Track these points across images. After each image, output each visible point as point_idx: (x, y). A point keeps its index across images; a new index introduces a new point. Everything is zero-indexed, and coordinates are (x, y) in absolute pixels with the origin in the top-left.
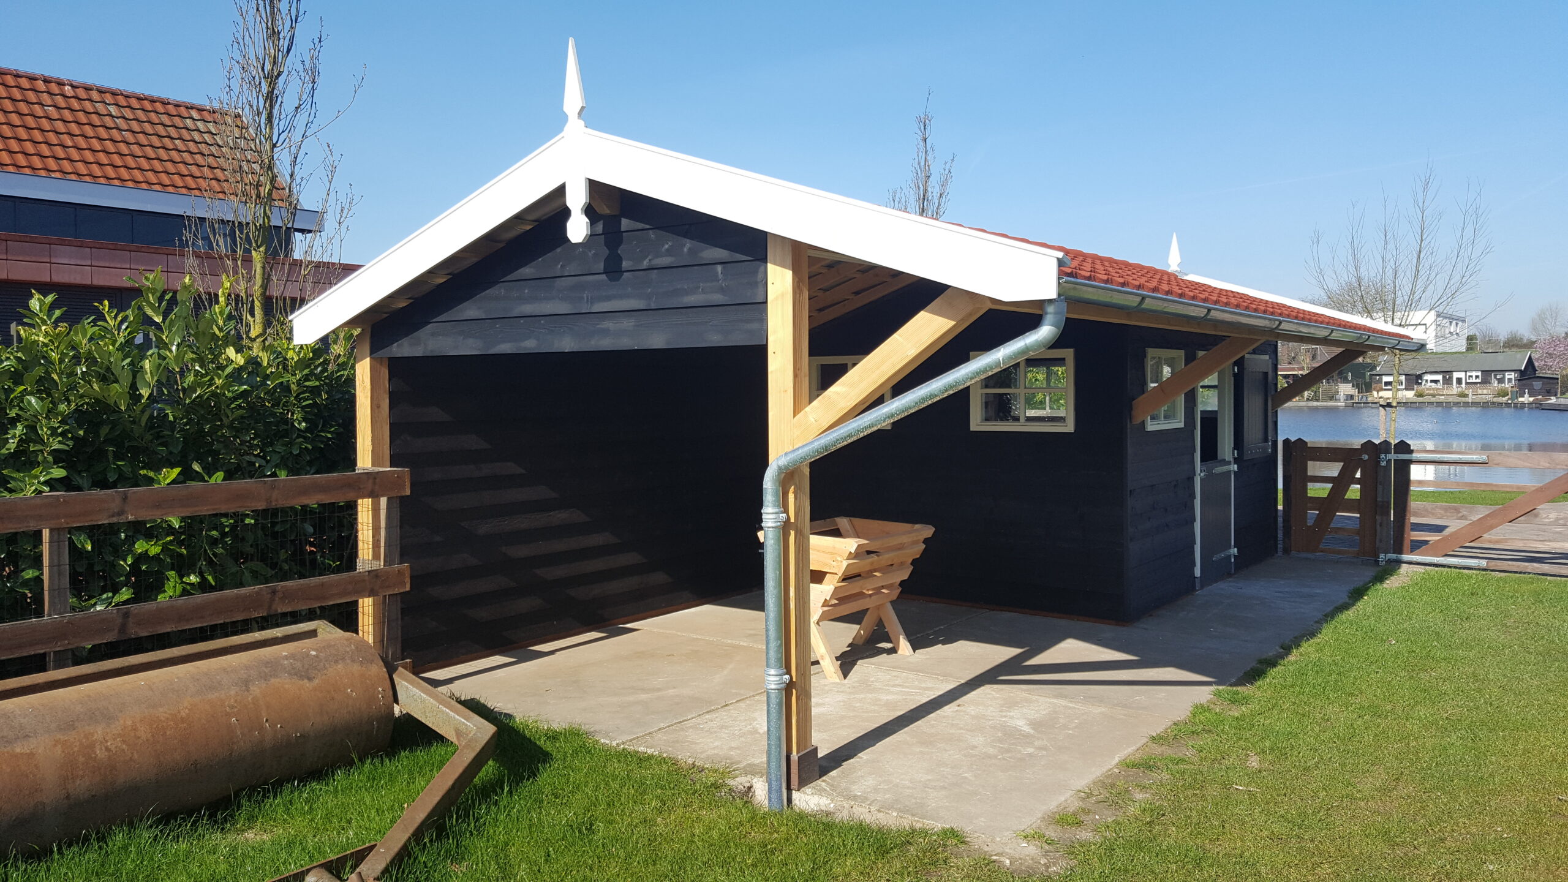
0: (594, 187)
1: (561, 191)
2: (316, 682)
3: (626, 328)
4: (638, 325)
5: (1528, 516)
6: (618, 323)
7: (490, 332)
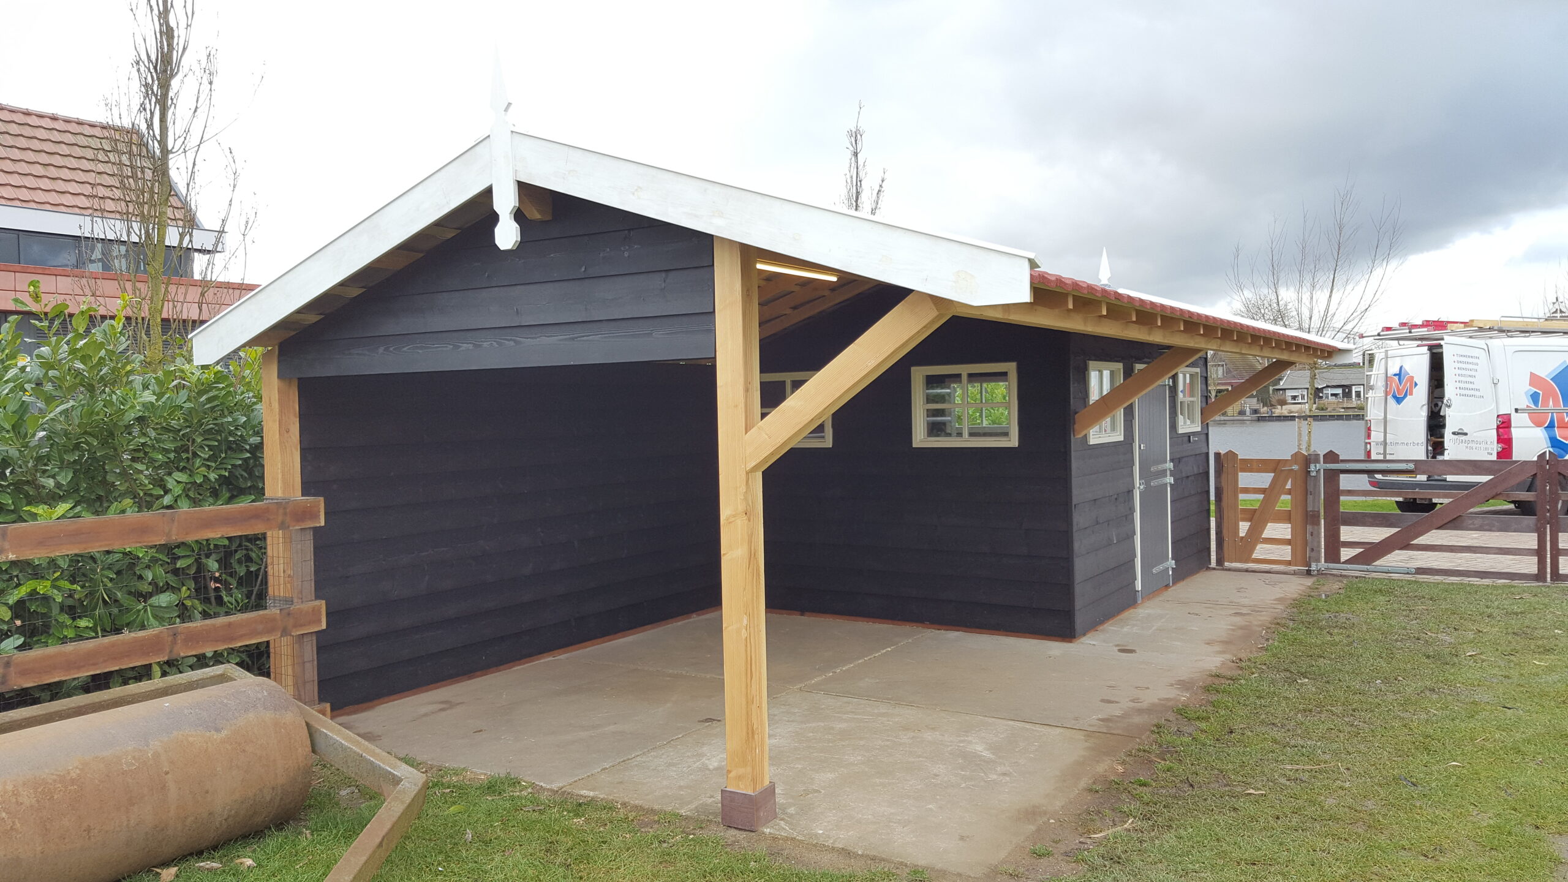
0: (525, 190)
1: (488, 193)
2: (224, 733)
3: (562, 343)
4: (573, 339)
5: (1454, 523)
6: (551, 336)
7: (409, 349)
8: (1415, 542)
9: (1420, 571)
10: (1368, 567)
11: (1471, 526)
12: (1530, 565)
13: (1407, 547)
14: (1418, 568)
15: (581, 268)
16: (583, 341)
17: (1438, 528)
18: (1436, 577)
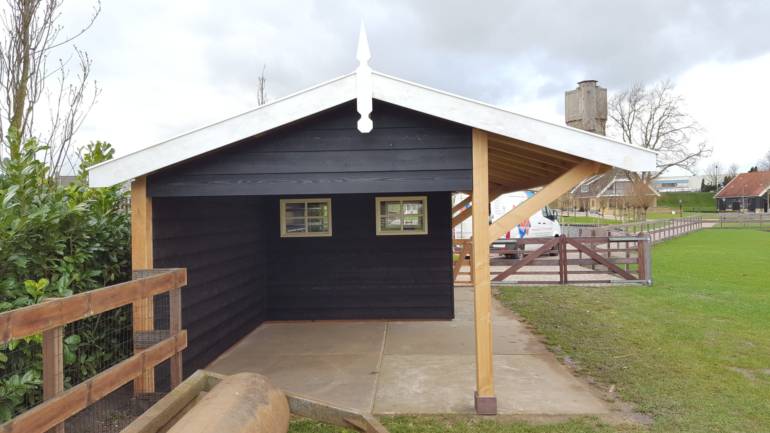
0: (376, 103)
1: (353, 103)
3: (375, 181)
4: (383, 180)
5: (531, 263)
6: (368, 178)
7: (262, 182)
8: (517, 271)
9: (519, 282)
10: (501, 282)
11: (537, 264)
12: (557, 278)
13: (514, 273)
14: (518, 282)
15: (390, 144)
16: (390, 181)
17: (525, 265)
18: (523, 285)
